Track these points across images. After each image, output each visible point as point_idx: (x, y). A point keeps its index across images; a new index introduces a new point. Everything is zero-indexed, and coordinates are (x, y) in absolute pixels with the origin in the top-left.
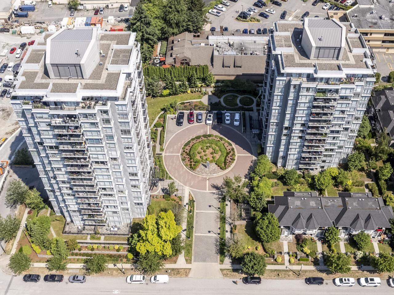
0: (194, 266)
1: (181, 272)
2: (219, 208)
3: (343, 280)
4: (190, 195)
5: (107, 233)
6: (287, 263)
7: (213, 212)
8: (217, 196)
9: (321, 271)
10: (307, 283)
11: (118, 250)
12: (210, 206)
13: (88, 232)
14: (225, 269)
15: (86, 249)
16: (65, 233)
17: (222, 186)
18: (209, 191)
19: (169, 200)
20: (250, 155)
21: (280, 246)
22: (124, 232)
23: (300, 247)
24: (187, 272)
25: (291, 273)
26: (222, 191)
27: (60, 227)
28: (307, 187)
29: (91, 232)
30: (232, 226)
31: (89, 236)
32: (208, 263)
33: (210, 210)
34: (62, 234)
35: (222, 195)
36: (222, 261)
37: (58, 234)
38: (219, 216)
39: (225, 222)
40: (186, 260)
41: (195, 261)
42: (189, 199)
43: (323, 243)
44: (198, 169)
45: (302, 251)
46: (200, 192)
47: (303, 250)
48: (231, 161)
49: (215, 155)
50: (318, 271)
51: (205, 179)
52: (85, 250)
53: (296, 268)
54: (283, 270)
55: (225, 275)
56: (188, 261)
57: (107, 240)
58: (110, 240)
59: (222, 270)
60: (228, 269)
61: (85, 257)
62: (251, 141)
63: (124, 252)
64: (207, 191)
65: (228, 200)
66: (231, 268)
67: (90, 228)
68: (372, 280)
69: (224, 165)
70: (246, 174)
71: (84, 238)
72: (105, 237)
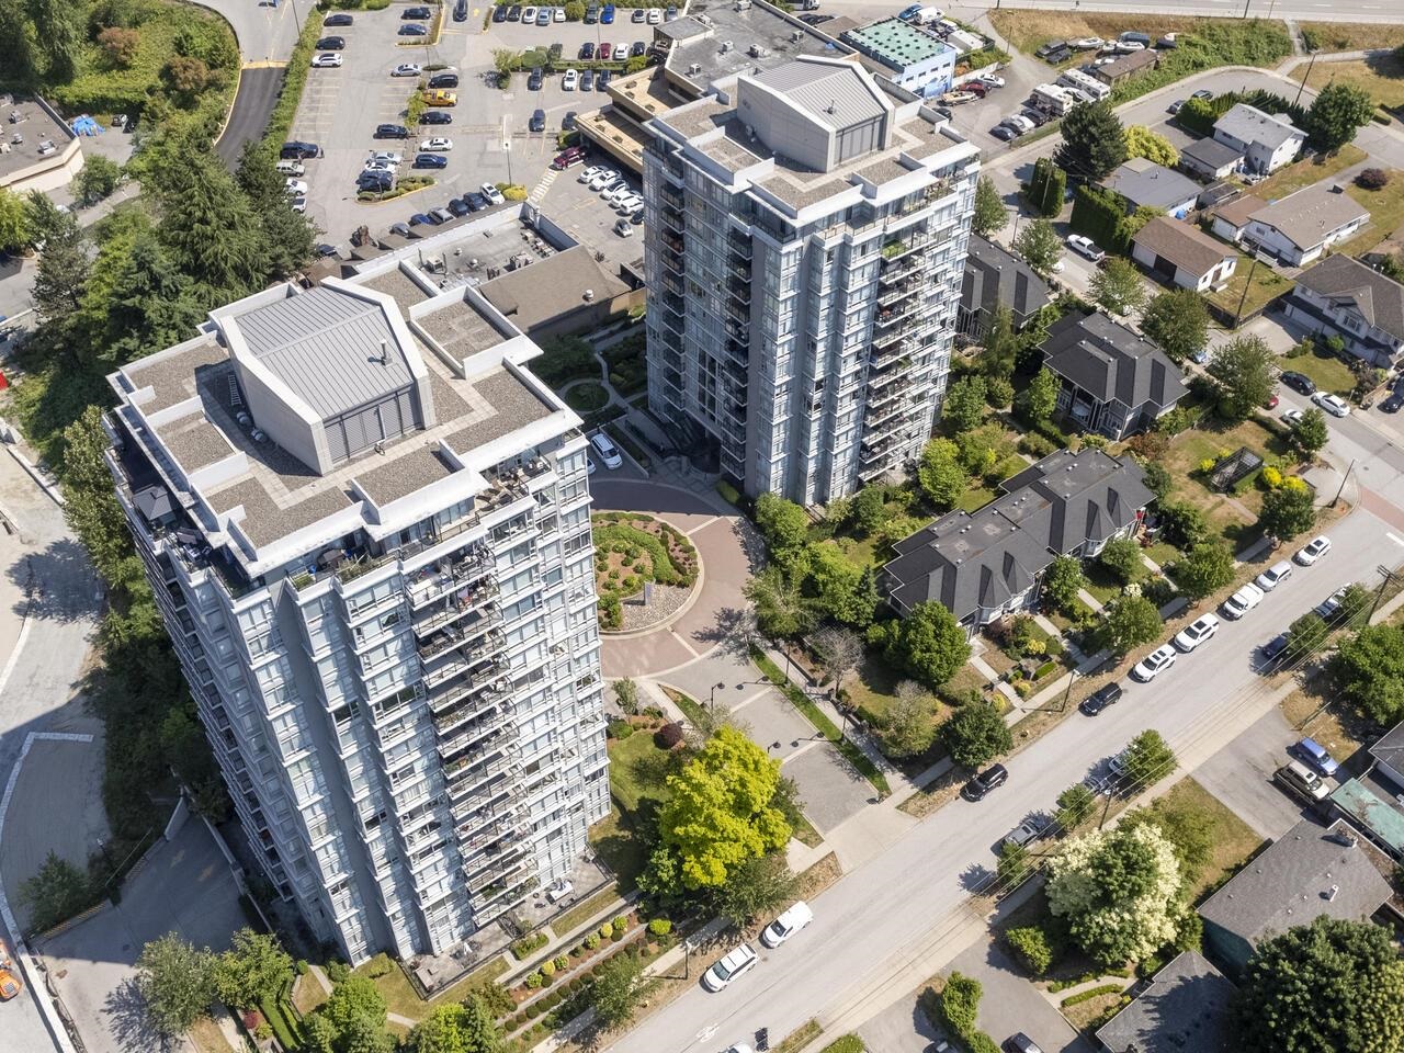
0: (833, 840)
1: (818, 875)
2: (765, 679)
3: (1154, 660)
4: (665, 691)
5: (547, 915)
6: (1016, 701)
7: (759, 695)
8: (733, 654)
9: (1095, 672)
10: (1095, 714)
11: (616, 937)
12: (740, 687)
13: (493, 949)
14: (907, 802)
15: (530, 993)
16: (429, 991)
17: (721, 626)
18: (704, 656)
19: (628, 735)
20: (716, 518)
21: (975, 676)
22: (590, 880)
23: (1015, 649)
24: (830, 864)
25: (1042, 716)
26: (731, 638)
27: (398, 992)
28: (907, 518)
29: (501, 943)
30: (833, 698)
31: (508, 956)
32: (858, 815)
33: (749, 696)
34: (423, 1003)
35: (741, 646)
36: (884, 790)
37: (412, 1012)
38: (782, 696)
39: (809, 701)
40: (805, 841)
41: (826, 830)
42: (676, 702)
43: (1047, 615)
44: (626, 620)
45: (1026, 655)
46: (685, 670)
47: (1027, 650)
48: (686, 555)
49: (635, 562)
50: (1088, 674)
51: (665, 635)
52: (527, 997)
53: (1041, 699)
54: (1023, 721)
55: (920, 812)
56: (812, 839)
57: (566, 931)
58: (573, 926)
59: (902, 807)
60: (914, 796)
61: (542, 1016)
62: (687, 486)
63: (635, 931)
64: (699, 658)
65: (767, 648)
66: (916, 790)
67: (488, 935)
68: (1200, 625)
69: (680, 575)
70: (751, 567)
71: (497, 969)
72: (554, 927)
